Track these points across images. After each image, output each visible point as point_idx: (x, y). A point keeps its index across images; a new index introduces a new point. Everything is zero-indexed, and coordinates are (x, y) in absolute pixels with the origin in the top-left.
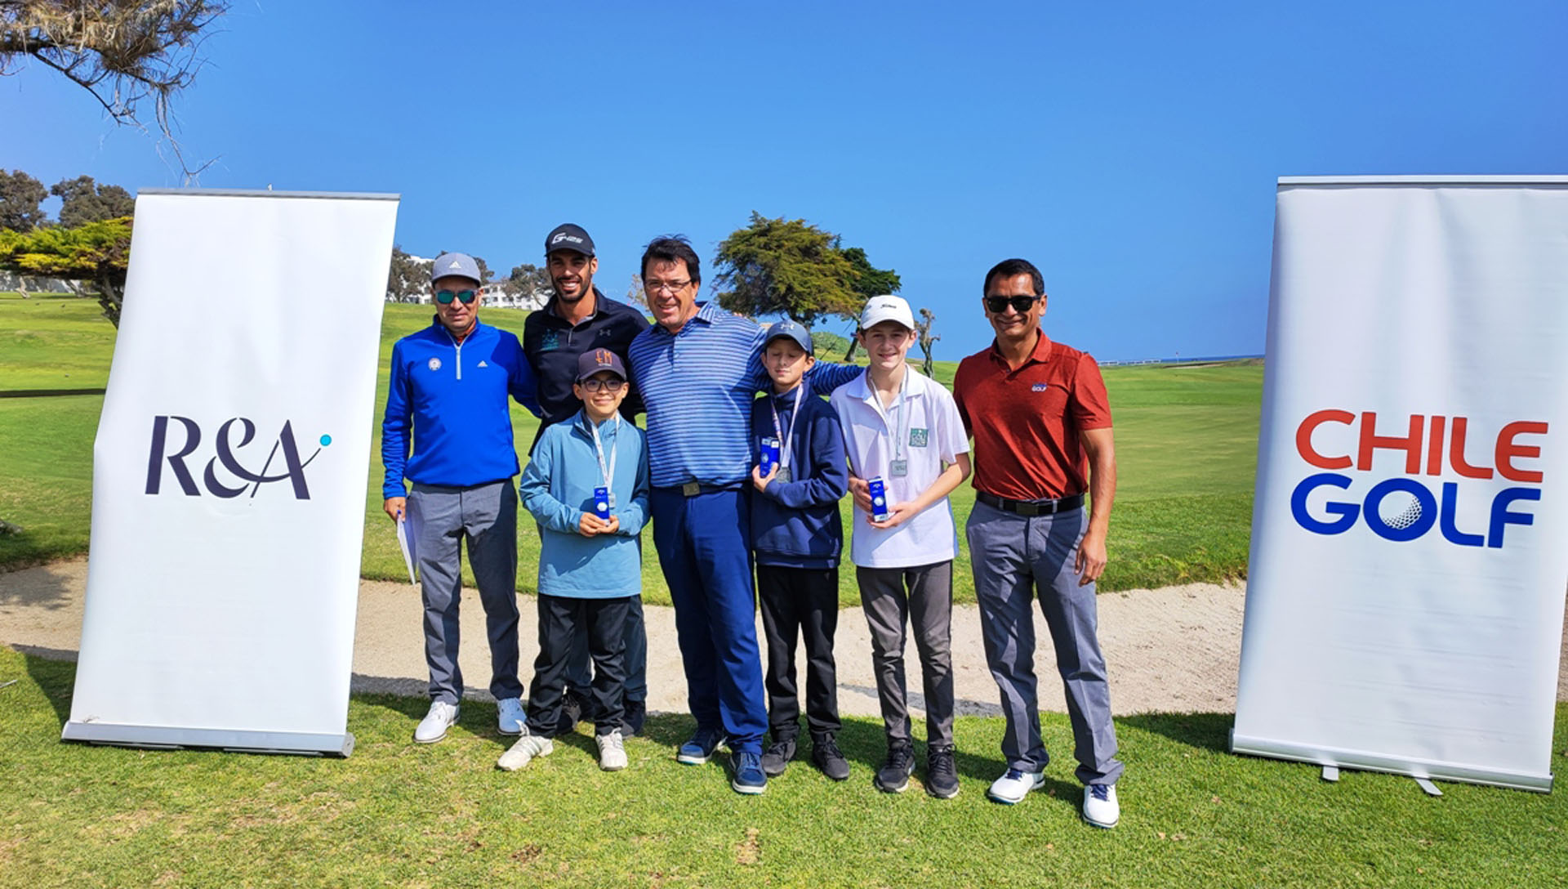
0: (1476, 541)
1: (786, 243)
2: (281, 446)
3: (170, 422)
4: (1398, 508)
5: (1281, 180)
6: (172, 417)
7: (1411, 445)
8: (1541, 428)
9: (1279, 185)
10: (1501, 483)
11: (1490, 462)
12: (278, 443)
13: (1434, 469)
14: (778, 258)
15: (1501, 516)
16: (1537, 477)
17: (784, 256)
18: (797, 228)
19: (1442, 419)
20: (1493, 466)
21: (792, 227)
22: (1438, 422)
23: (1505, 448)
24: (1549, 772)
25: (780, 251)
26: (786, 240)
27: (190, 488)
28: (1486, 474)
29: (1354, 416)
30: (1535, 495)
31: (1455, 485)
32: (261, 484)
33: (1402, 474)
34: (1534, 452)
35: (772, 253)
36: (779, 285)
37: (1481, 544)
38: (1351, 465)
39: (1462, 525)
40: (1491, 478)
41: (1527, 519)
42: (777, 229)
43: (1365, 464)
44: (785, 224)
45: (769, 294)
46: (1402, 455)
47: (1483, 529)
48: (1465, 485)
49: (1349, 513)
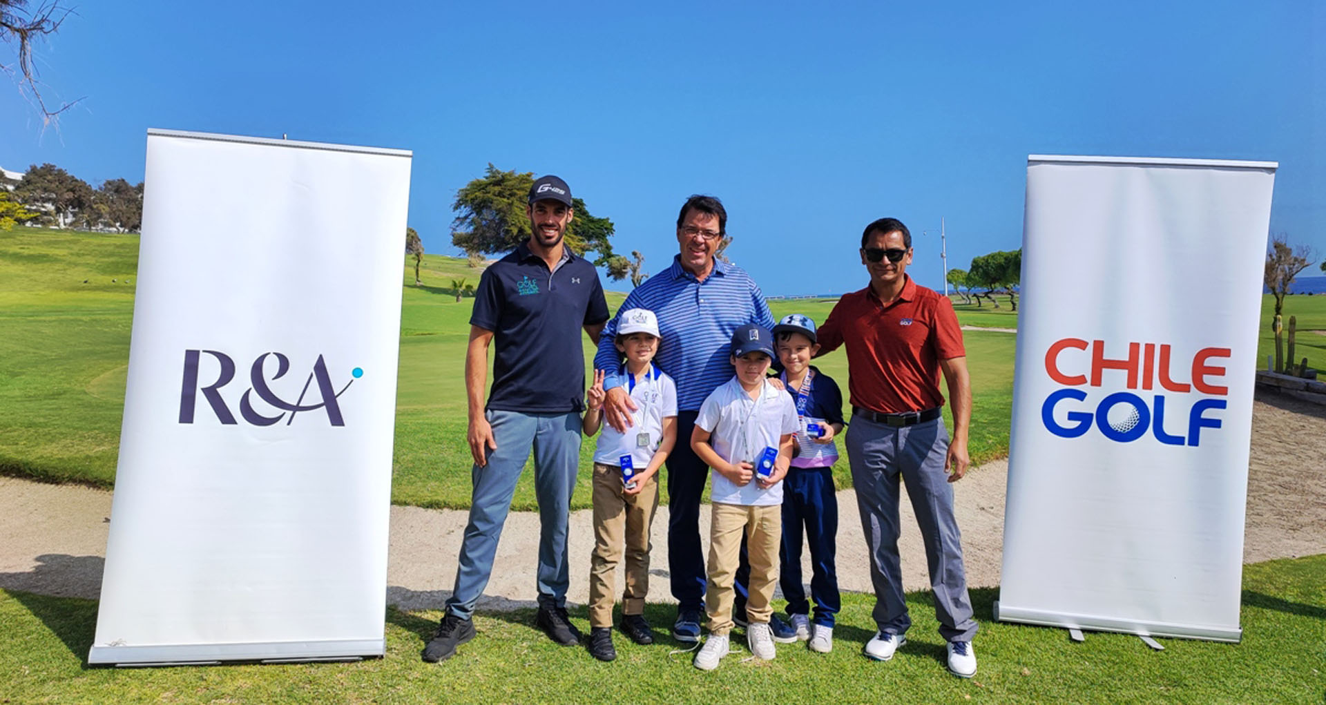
0: (1178, 441)
1: (518, 192)
2: (315, 378)
3: (202, 356)
4: (1122, 416)
5: (1031, 157)
6: (204, 351)
7: (1130, 366)
8: (1226, 353)
9: (1029, 161)
10: (1197, 396)
11: (1188, 379)
12: (312, 375)
13: (1148, 385)
14: (511, 205)
15: (1197, 422)
16: (1224, 391)
17: (516, 203)
18: (527, 180)
19: (1153, 346)
20: (1190, 382)
21: (523, 179)
22: (1150, 348)
23: (1199, 369)
24: (1238, 626)
25: (512, 198)
26: (518, 190)
27: (226, 417)
28: (1185, 388)
29: (1087, 344)
30: (1222, 405)
31: (1162, 398)
32: (297, 413)
33: (1123, 388)
34: (1220, 371)
35: (505, 200)
36: (512, 228)
37: (1183, 444)
38: (1085, 381)
39: (1169, 429)
40: (1189, 391)
41: (1216, 424)
42: (510, 180)
43: (1096, 381)
44: (517, 176)
45: (502, 234)
46: (1124, 373)
47: (1184, 432)
48: (1171, 397)
49: (1084, 421)
